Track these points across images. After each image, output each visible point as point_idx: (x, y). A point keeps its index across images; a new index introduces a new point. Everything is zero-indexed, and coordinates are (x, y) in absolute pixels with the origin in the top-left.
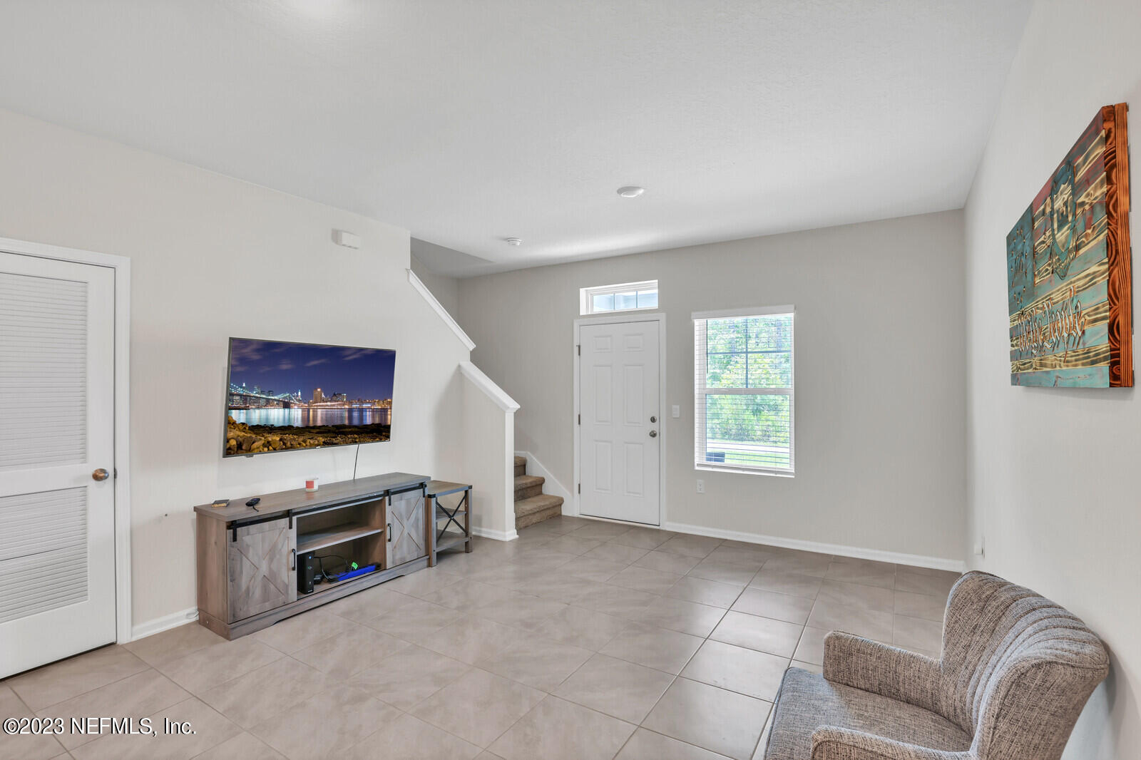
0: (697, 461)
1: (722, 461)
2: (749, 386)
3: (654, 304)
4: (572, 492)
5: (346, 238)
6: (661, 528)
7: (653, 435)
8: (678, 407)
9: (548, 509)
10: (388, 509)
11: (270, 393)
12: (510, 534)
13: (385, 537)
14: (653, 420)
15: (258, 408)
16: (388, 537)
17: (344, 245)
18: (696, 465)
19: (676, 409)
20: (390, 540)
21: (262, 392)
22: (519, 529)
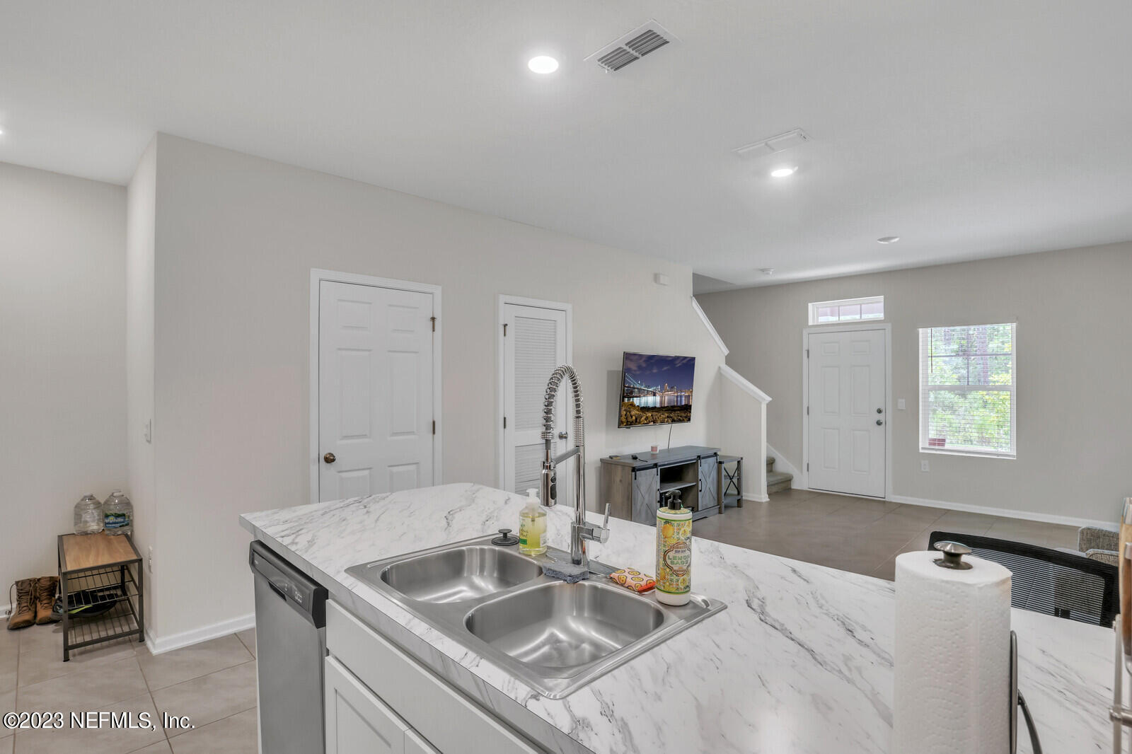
0: (921, 445)
1: (943, 445)
2: (970, 383)
3: (881, 316)
4: (802, 472)
5: (663, 279)
6: (886, 500)
7: (879, 423)
8: (904, 400)
9: (782, 482)
10: (700, 469)
11: (649, 387)
12: (764, 498)
13: (698, 489)
14: (879, 411)
15: (644, 396)
16: (700, 489)
17: (661, 284)
18: (920, 447)
19: (902, 403)
20: (701, 491)
21: (646, 387)
22: (770, 494)
